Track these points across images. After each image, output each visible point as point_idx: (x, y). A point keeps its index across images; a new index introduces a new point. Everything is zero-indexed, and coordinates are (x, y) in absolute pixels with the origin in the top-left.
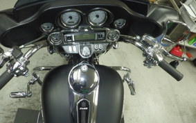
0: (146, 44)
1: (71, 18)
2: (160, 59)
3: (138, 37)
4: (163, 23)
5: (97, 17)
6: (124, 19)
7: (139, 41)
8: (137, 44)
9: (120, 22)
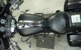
0: (12, 9)
1: (2, 29)
2: (17, 5)
3: (10, 10)
4: (7, 3)
5: (3, 21)
6: (4, 13)
7: (11, 10)
8: (12, 11)
9: (5, 15)
